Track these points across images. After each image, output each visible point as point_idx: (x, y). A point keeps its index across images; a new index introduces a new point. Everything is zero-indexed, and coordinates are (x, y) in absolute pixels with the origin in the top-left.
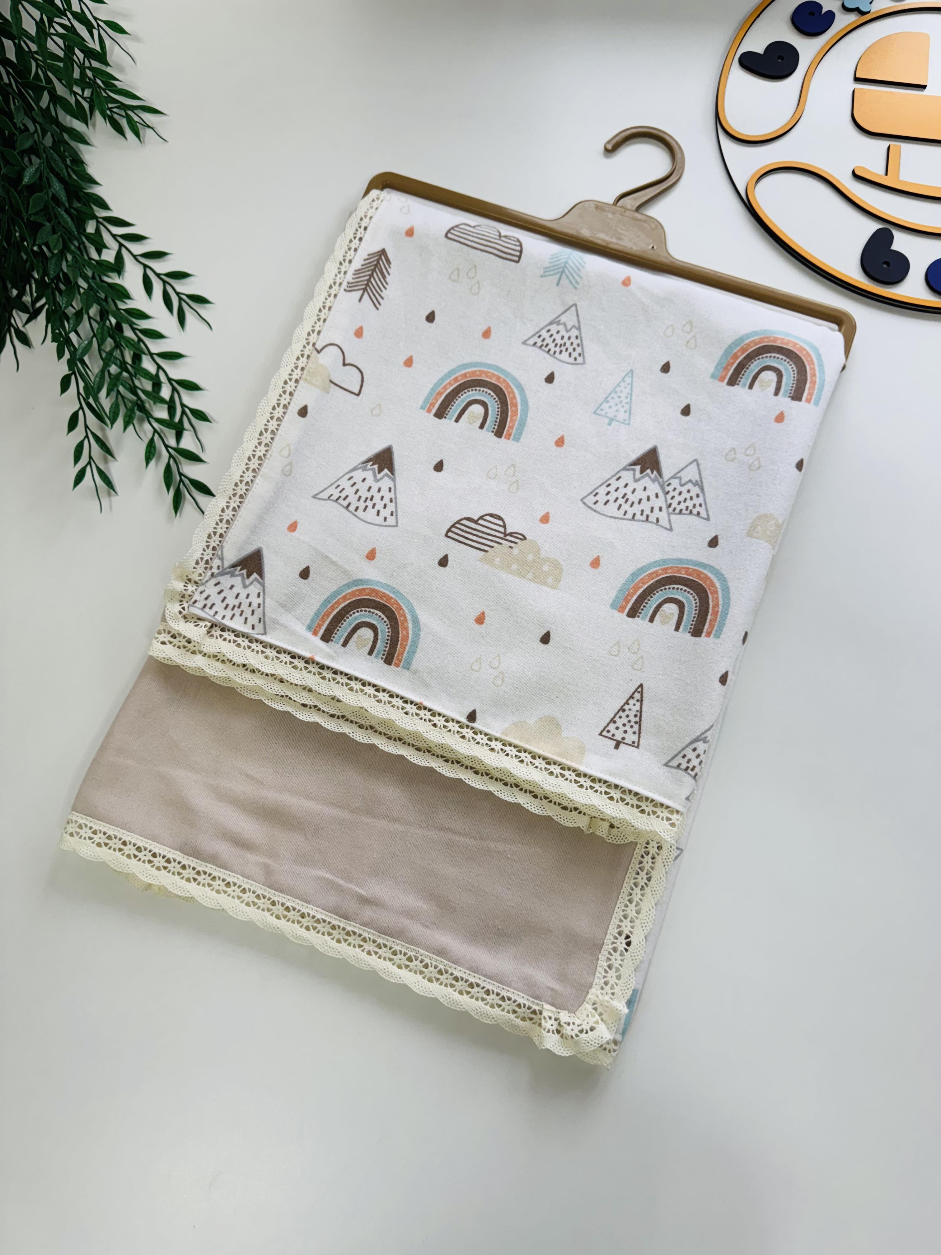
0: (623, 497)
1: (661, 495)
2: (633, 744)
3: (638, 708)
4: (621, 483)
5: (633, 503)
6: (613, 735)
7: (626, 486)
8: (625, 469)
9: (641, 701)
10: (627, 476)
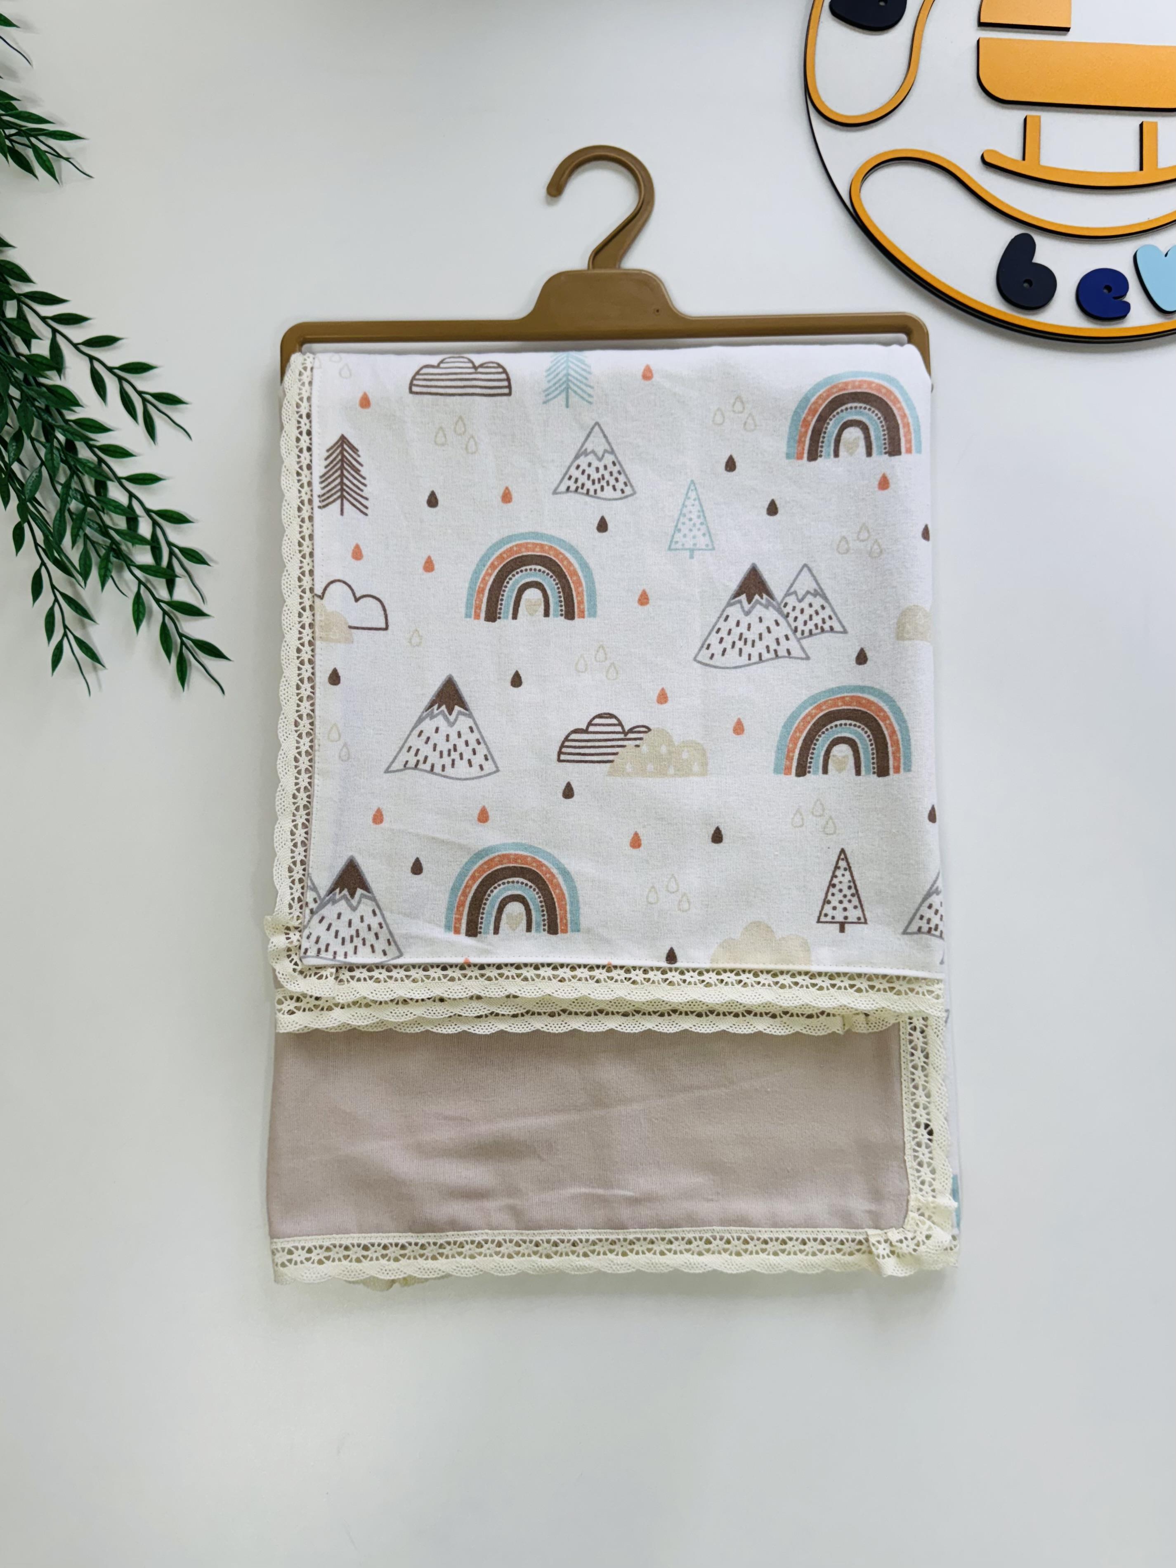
0: (740, 639)
1: (781, 620)
2: (859, 921)
3: (850, 878)
4: (732, 623)
5: (753, 642)
6: (833, 918)
7: (738, 624)
8: (729, 604)
9: (849, 868)
10: (735, 612)
